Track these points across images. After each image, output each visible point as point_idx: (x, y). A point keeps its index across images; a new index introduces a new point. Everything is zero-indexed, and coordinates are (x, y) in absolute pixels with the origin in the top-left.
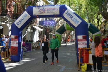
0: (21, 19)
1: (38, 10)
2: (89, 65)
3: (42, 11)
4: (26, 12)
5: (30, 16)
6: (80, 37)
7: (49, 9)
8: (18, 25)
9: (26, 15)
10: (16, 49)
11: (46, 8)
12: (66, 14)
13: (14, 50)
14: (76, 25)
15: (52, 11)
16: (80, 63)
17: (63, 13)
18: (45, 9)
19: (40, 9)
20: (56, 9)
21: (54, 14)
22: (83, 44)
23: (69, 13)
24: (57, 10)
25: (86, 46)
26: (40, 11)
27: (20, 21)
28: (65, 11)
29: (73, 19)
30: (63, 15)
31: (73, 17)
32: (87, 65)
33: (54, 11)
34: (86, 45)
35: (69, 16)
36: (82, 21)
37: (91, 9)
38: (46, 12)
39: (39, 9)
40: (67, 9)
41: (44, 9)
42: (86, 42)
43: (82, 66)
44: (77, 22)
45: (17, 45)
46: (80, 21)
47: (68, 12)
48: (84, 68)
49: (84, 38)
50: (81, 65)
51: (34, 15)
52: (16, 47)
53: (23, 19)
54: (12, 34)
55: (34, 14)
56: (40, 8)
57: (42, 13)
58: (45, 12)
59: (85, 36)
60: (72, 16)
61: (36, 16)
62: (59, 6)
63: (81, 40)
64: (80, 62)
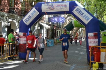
0: (29, 16)
1: (47, 7)
2: (101, 63)
3: (51, 8)
4: (34, 9)
5: (38, 13)
6: (91, 34)
7: (58, 6)
8: (26, 22)
9: (34, 11)
10: (24, 46)
11: (55, 5)
12: (76, 10)
14: (86, 22)
15: (62, 7)
16: (91, 61)
17: (73, 10)
18: (54, 5)
20: (65, 6)
21: (63, 11)
22: (94, 42)
23: (79, 10)
24: (67, 6)
25: (98, 44)
26: (49, 8)
27: (28, 18)
28: (75, 7)
29: (83, 15)
30: (73, 11)
31: (83, 13)
32: (99, 63)
33: (63, 8)
35: (79, 12)
36: (92, 18)
37: (100, 5)
39: (48, 5)
40: (77, 5)
41: (53, 5)
42: (97, 40)
43: (93, 65)
44: (88, 19)
45: (25, 42)
46: (91, 18)
47: (78, 8)
48: (95, 67)
49: (95, 35)
50: (92, 63)
51: (42, 12)
53: (31, 16)
54: (20, 31)
55: (42, 10)
56: (49, 5)
57: (51, 9)
58: (54, 9)
59: (96, 34)
60: (82, 13)
61: (45, 12)
62: (69, 3)
63: (91, 38)
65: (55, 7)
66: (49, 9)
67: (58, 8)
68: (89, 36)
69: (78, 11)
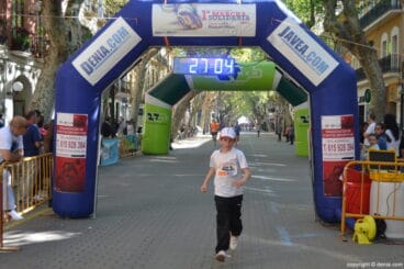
0: (102, 48)
1: (173, 17)
3: (189, 22)
4: (120, 22)
5: (138, 39)
6: (331, 122)
7: (216, 15)
8: (89, 73)
9: (123, 32)
10: (78, 167)
11: (204, 12)
12: (281, 35)
13: (72, 173)
14: (317, 79)
15: (229, 22)
18: (200, 13)
19: (183, 14)
20: (242, 17)
21: (234, 34)
22: (341, 148)
23: (292, 33)
24: (248, 18)
25: (353, 155)
26: (180, 21)
27: (97, 59)
28: (279, 23)
29: (306, 54)
30: (269, 39)
31: (306, 47)
33: (235, 23)
34: (353, 151)
35: (293, 43)
36: (337, 64)
38: (205, 24)
39: (176, 11)
40: (283, 17)
41: (195, 12)
42: (352, 140)
43: (357, 226)
44: (323, 67)
45: (83, 152)
47: (288, 28)
49: (345, 125)
51: (154, 35)
52: (78, 161)
53: (109, 48)
55: (154, 30)
56: (180, 10)
57: (189, 28)
58: (200, 26)
59: (349, 119)
60: (303, 45)
61: (163, 38)
62: (255, 6)
64: (347, 211)
65: (204, 18)
66: (181, 27)
67: (218, 22)
68: (323, 127)
69: (288, 37)
